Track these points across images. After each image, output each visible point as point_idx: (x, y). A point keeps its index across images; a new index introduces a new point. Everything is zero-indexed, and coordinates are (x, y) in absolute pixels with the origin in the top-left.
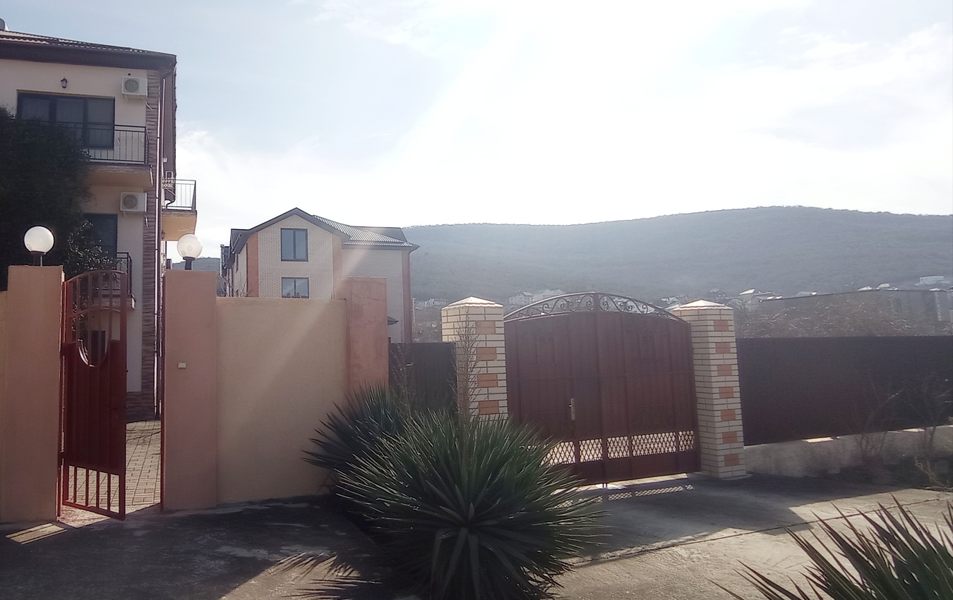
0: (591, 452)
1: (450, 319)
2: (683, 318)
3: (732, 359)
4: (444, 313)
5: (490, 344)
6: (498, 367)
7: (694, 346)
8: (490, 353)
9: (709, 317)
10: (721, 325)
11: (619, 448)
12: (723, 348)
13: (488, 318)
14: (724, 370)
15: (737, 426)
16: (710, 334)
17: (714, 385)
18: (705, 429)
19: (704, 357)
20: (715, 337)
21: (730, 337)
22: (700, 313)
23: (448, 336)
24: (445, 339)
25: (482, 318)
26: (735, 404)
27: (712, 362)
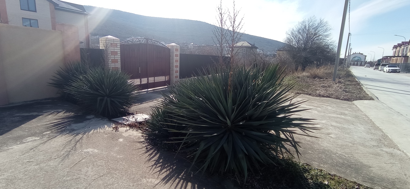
0: (144, 81)
1: (102, 42)
2: (169, 48)
3: (178, 58)
4: (100, 40)
5: (115, 51)
6: (118, 57)
7: (171, 55)
8: (115, 53)
9: (174, 48)
10: (177, 50)
11: (151, 80)
12: (176, 56)
13: (115, 42)
14: (176, 61)
15: (178, 74)
16: (174, 52)
17: (174, 64)
18: (171, 75)
19: (173, 57)
20: (175, 53)
21: (178, 53)
22: (172, 46)
23: (102, 47)
24: (101, 48)
25: (113, 42)
26: (178, 69)
27: (174, 59)
